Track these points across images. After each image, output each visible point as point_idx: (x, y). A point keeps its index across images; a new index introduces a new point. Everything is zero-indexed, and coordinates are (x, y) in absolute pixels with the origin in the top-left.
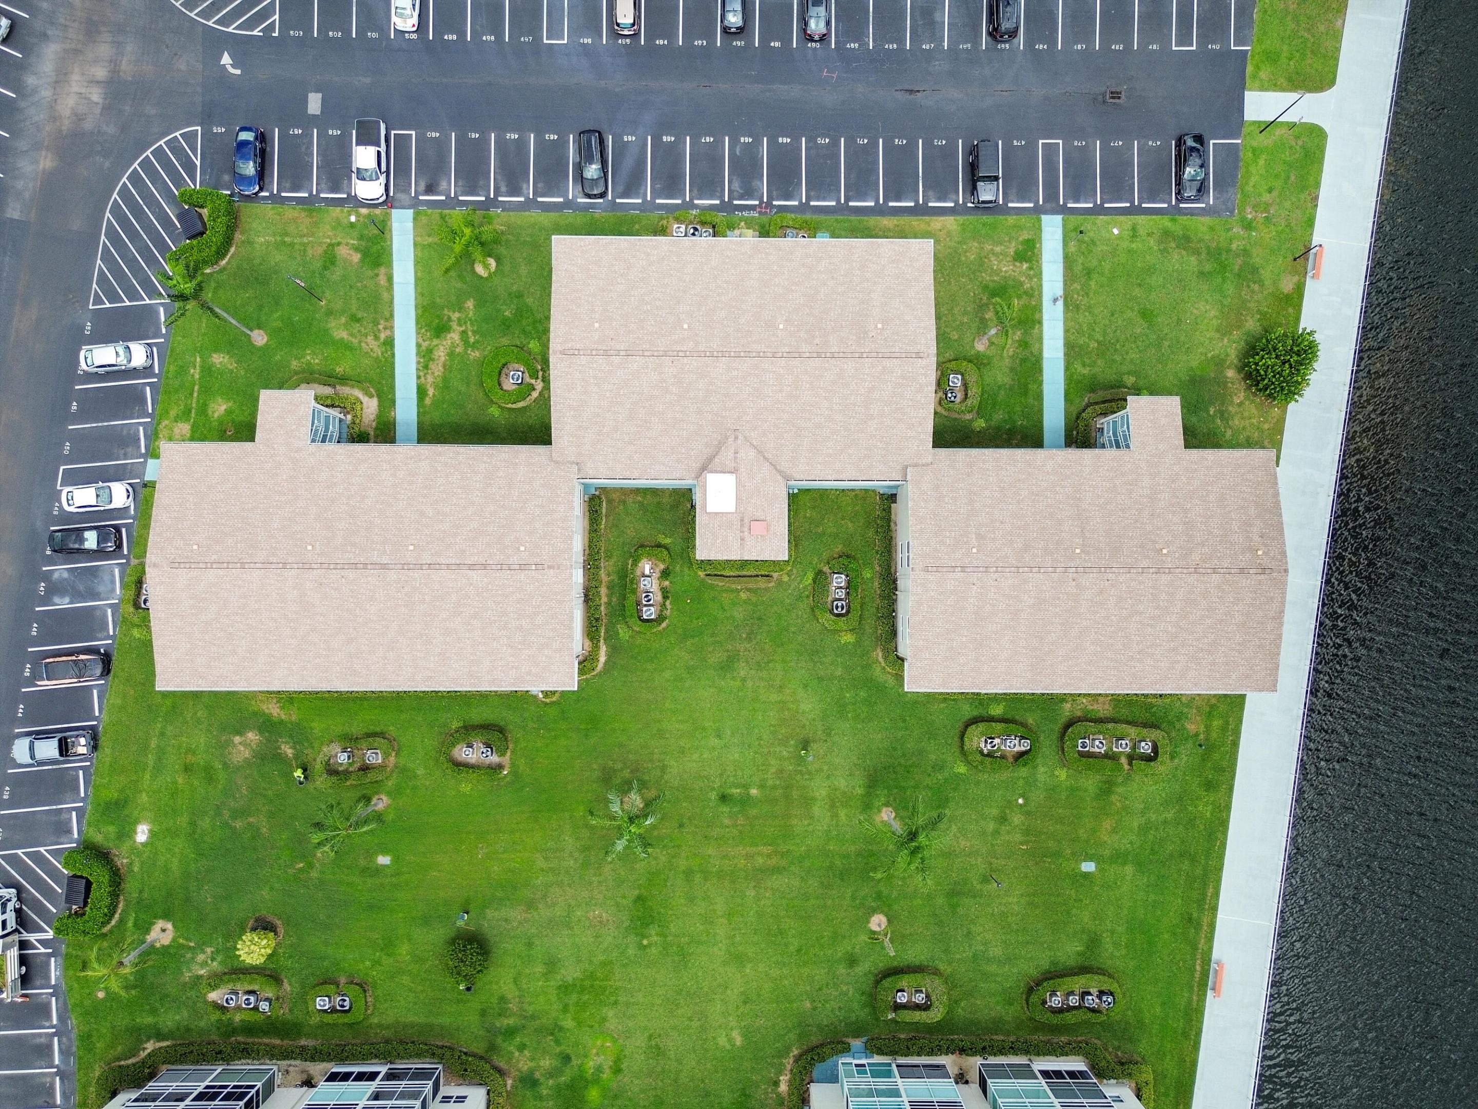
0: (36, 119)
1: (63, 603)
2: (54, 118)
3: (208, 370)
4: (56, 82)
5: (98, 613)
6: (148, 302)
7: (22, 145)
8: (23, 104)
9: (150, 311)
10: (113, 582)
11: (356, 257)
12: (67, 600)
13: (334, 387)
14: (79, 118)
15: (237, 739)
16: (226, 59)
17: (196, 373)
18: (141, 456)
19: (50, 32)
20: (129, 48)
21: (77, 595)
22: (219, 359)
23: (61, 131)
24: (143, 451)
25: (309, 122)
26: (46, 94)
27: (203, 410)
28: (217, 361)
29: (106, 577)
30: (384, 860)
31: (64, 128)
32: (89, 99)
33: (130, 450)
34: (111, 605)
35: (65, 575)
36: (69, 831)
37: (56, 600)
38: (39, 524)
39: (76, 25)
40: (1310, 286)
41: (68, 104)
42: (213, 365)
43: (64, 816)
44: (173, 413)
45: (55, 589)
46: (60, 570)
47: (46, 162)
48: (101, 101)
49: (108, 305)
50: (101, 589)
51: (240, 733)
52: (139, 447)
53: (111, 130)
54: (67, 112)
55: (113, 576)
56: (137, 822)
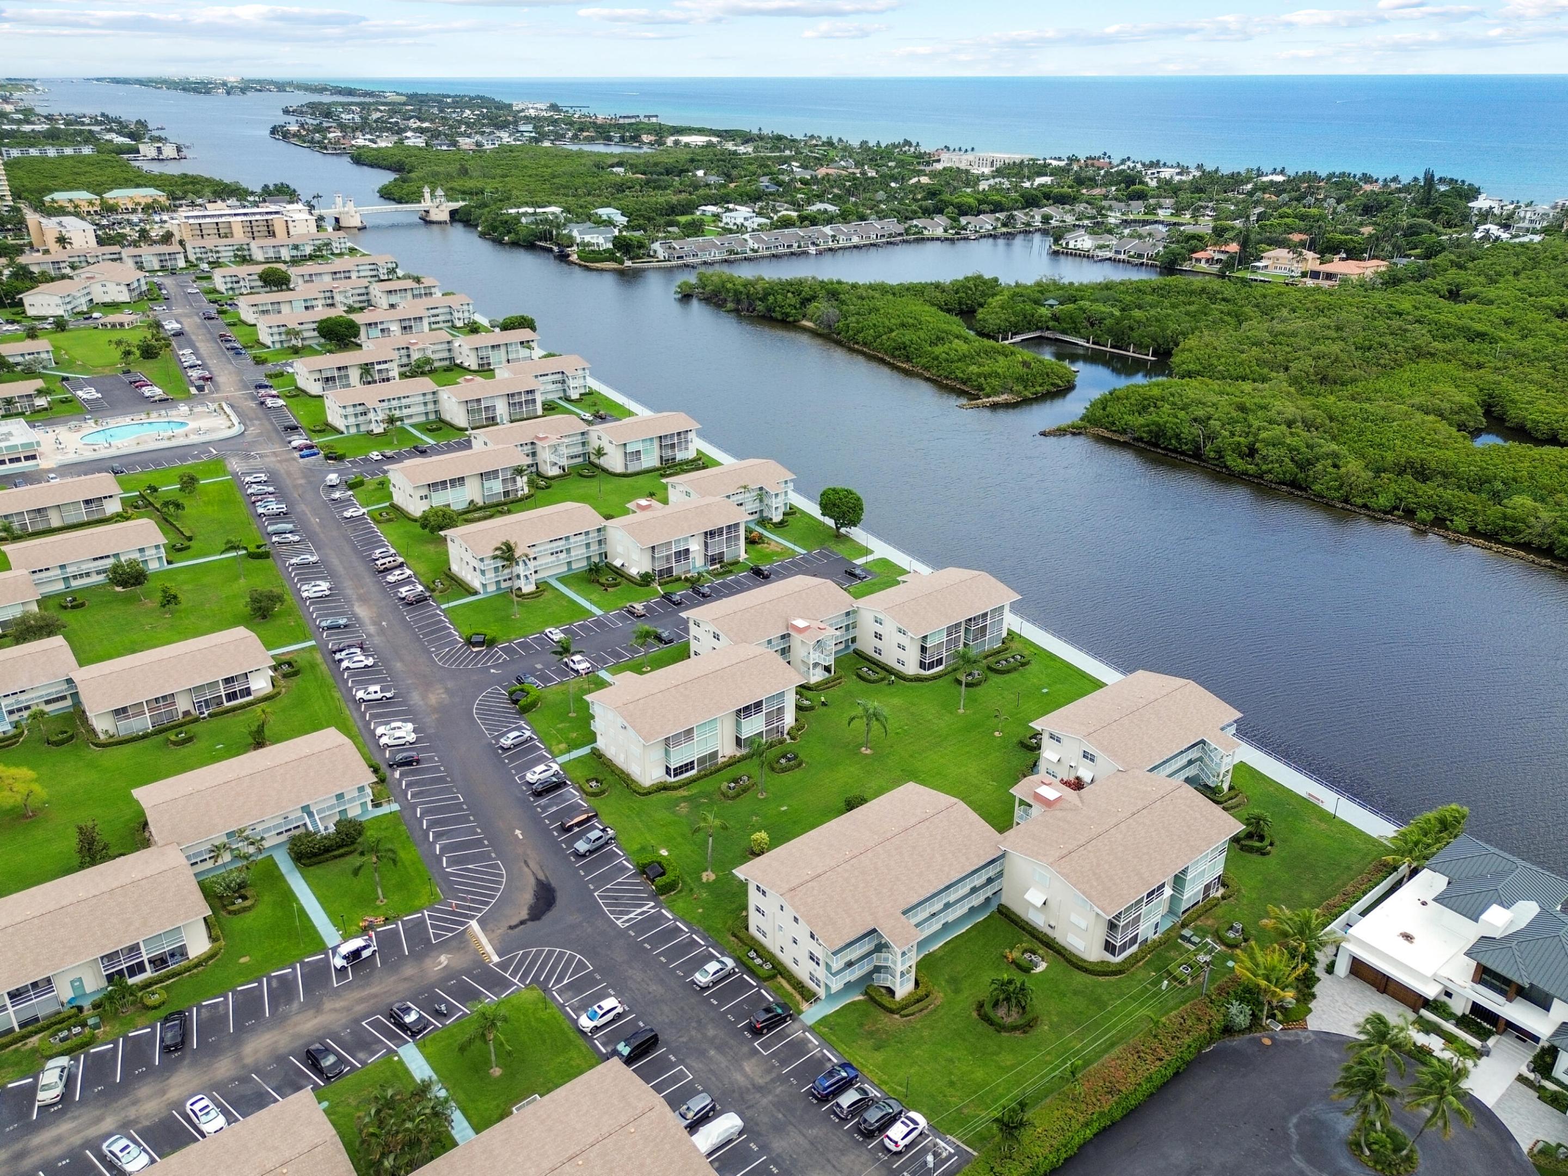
0: (421, 709)
2: (430, 706)
4: (423, 699)
14: (441, 702)
15: (678, 808)
16: (493, 671)
22: (560, 725)
24: (550, 756)
25: (540, 670)
26: (421, 703)
30: (784, 808)
31: (437, 707)
36: (627, 868)
42: (559, 728)
47: (435, 716)
48: (447, 696)
52: (547, 757)
53: (457, 700)
54: (434, 703)
55: (570, 792)
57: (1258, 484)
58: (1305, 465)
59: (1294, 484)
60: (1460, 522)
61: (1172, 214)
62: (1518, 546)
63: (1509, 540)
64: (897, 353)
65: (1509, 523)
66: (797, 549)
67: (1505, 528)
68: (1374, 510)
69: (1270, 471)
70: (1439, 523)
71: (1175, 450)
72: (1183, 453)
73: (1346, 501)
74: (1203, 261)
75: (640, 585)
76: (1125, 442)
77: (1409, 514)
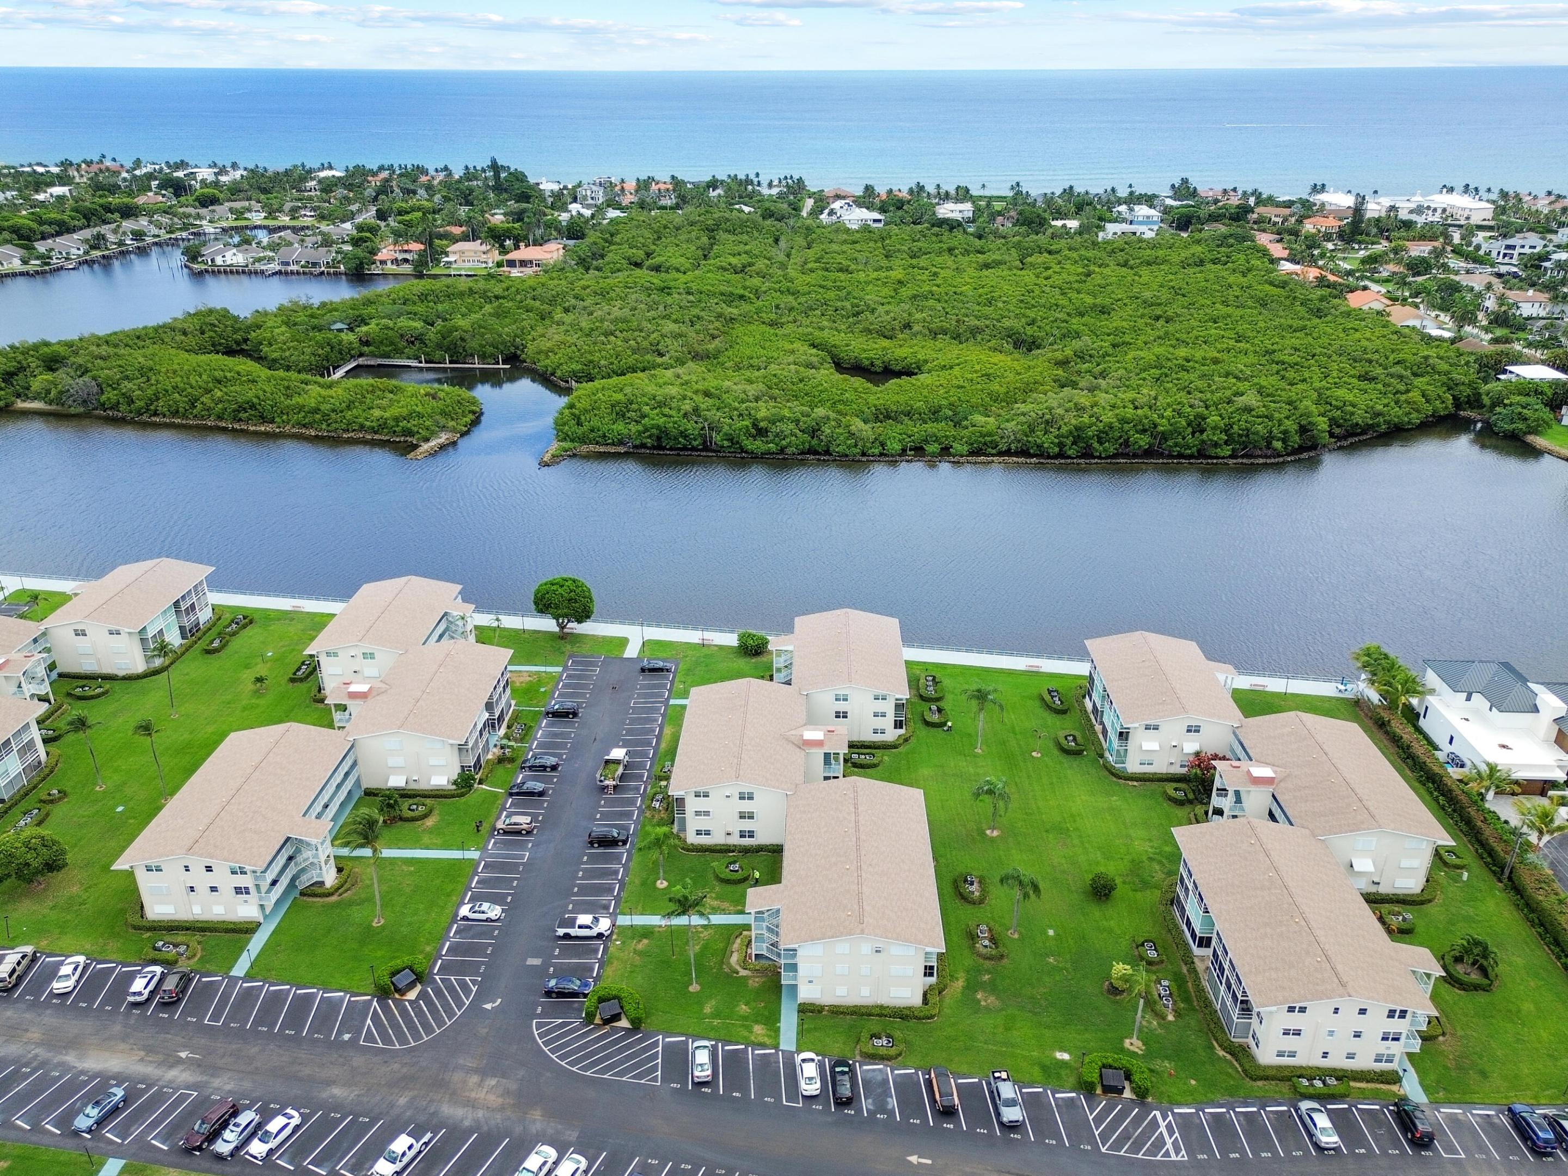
0: (499, 1121)
1: (893, 1102)
2: (502, 1108)
3: (717, 1015)
4: (473, 1107)
5: (898, 1080)
6: (660, 1048)
7: (518, 1129)
8: (485, 1128)
9: (667, 1047)
10: (874, 1070)
11: (645, 941)
12: (889, 1100)
13: (732, 952)
14: (507, 1092)
15: (983, 1003)
16: (488, 1006)
17: (716, 1022)
18: (777, 1053)
19: (432, 1110)
20: (461, 1061)
21: (887, 1093)
22: (707, 1010)
23: (514, 1105)
24: (773, 1051)
25: (546, 965)
26: (480, 1114)
27: (745, 1018)
28: (709, 1010)
29: (870, 1075)
30: (1051, 932)
31: (512, 1102)
32: (493, 1087)
33: (772, 1060)
34: (892, 1072)
35: (870, 1101)
36: (1072, 1099)
37: (890, 1107)
38: (829, 1119)
39: (431, 1094)
40: (715, 643)
41: (494, 1100)
42: (712, 1013)
43: (1060, 1102)
44: (746, 1034)
45: (882, 1108)
46: (866, 1105)
47: (537, 1114)
48: (497, 1079)
49: (659, 1073)
50: (879, 1078)
51: (979, 1001)
52: (770, 1054)
53: (521, 1073)
54: (500, 1100)
55: (869, 1070)
56: (1056, 1059)
57: (784, 459)
58: (814, 432)
59: (812, 451)
60: (933, 448)
61: (265, 218)
62: (1001, 454)
63: (994, 451)
64: (243, 415)
65: (988, 439)
66: (549, 669)
67: (985, 444)
68: (893, 456)
69: (789, 445)
70: (946, 451)
71: (685, 448)
72: (694, 449)
73: (864, 454)
74: (389, 263)
75: (462, 795)
76: (626, 453)
77: (919, 451)
